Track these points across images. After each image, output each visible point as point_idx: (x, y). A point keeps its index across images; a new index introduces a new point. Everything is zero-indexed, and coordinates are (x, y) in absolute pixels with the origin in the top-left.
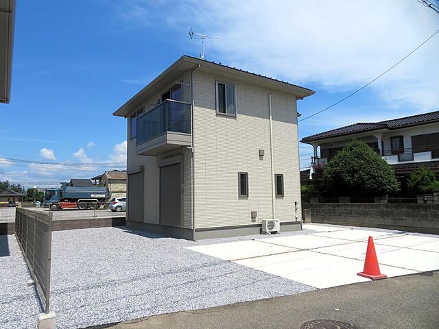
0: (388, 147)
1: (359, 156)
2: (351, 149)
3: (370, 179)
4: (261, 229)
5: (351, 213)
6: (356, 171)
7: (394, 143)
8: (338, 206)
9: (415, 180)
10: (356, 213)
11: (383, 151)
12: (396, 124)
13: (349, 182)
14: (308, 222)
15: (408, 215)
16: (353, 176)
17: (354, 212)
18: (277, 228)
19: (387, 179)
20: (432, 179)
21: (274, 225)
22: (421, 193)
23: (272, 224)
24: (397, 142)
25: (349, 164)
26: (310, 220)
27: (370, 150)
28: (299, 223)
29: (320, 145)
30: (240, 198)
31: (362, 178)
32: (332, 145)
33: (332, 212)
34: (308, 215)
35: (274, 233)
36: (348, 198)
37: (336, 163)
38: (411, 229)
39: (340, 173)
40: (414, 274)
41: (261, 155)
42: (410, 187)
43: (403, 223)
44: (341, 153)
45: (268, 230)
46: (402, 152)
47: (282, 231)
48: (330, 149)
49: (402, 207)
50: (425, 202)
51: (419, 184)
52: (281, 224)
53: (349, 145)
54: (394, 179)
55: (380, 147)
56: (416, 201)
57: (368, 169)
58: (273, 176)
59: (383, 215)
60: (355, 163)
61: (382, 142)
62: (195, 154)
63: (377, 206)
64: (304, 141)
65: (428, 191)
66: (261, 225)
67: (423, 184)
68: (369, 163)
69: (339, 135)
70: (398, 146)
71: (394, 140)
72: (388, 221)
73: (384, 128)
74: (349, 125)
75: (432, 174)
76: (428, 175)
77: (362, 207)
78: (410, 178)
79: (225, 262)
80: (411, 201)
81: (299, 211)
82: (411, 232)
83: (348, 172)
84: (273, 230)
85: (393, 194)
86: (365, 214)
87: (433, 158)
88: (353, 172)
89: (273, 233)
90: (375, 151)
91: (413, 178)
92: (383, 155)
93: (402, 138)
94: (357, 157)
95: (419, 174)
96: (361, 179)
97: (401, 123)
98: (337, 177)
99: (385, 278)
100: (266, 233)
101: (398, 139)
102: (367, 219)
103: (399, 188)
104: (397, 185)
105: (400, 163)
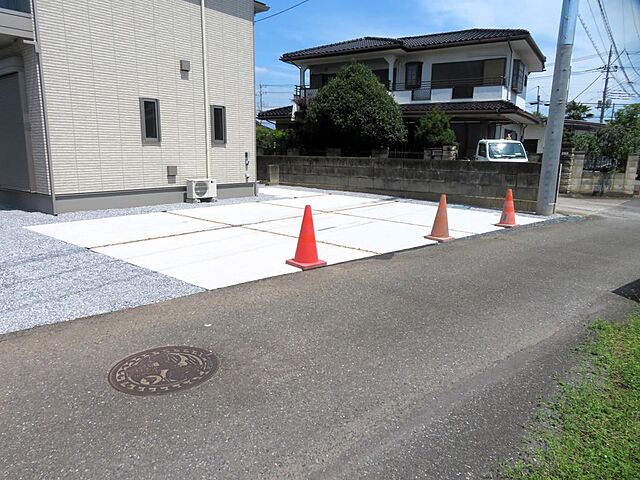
0: (401, 78)
1: (357, 87)
2: (348, 77)
3: (368, 122)
4: (185, 194)
5: (332, 172)
6: (349, 111)
7: (410, 73)
8: (316, 160)
9: (425, 127)
10: (339, 172)
11: (394, 83)
12: (415, 43)
13: (340, 126)
14: (274, 184)
15: (403, 174)
16: (345, 118)
17: (336, 170)
18: (212, 192)
19: (390, 124)
20: (445, 127)
21: (206, 189)
22: (430, 145)
23: (202, 187)
24: (413, 71)
25: (342, 98)
26: (277, 181)
27: (375, 79)
28: (251, 185)
29: (310, 67)
30: (144, 143)
31: (357, 121)
32: (326, 70)
33: (308, 169)
34: (274, 174)
35: (208, 200)
36: (339, 150)
37: (325, 96)
38: (405, 194)
39: (329, 111)
40: (370, 258)
41: (185, 71)
42: (417, 137)
43: (395, 186)
44: (333, 82)
45: (195, 196)
46: (418, 86)
47: (219, 197)
48: (323, 75)
49: (397, 164)
50: (433, 157)
51: (428, 132)
52: (218, 187)
53: (347, 69)
54: (400, 125)
55: (391, 78)
56: (422, 157)
57: (368, 108)
58: (208, 107)
59: (372, 174)
60: (351, 97)
61: (395, 70)
62: (43, 56)
63: (367, 162)
64: (287, 58)
65: (438, 142)
66: (185, 189)
67: (433, 133)
68: (369, 98)
69: (337, 54)
70: (414, 77)
71: (410, 68)
72: (378, 183)
73: (399, 47)
74: (355, 39)
75: (446, 119)
76: (441, 121)
77: (349, 162)
78: (419, 124)
79: (79, 250)
80: (416, 157)
81: (253, 166)
82: (403, 197)
83: (340, 112)
84: (205, 196)
85: (396, 146)
86: (351, 173)
87: (453, 98)
88: (346, 111)
89: (203, 200)
90: (381, 82)
91: (422, 124)
92: (394, 90)
93: (420, 65)
94: (355, 90)
95: (431, 118)
96: (357, 124)
97: (422, 42)
98: (324, 116)
99: (324, 265)
100: (192, 201)
101: (415, 67)
102: (353, 181)
103: (405, 138)
104: (402, 133)
105: (414, 102)
